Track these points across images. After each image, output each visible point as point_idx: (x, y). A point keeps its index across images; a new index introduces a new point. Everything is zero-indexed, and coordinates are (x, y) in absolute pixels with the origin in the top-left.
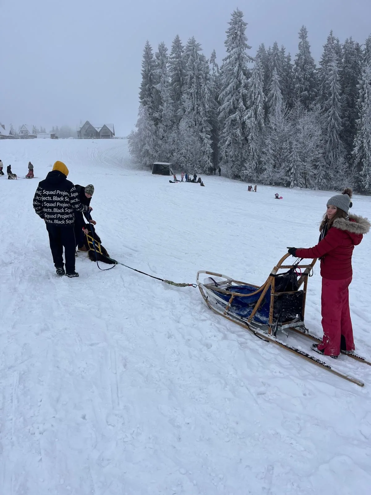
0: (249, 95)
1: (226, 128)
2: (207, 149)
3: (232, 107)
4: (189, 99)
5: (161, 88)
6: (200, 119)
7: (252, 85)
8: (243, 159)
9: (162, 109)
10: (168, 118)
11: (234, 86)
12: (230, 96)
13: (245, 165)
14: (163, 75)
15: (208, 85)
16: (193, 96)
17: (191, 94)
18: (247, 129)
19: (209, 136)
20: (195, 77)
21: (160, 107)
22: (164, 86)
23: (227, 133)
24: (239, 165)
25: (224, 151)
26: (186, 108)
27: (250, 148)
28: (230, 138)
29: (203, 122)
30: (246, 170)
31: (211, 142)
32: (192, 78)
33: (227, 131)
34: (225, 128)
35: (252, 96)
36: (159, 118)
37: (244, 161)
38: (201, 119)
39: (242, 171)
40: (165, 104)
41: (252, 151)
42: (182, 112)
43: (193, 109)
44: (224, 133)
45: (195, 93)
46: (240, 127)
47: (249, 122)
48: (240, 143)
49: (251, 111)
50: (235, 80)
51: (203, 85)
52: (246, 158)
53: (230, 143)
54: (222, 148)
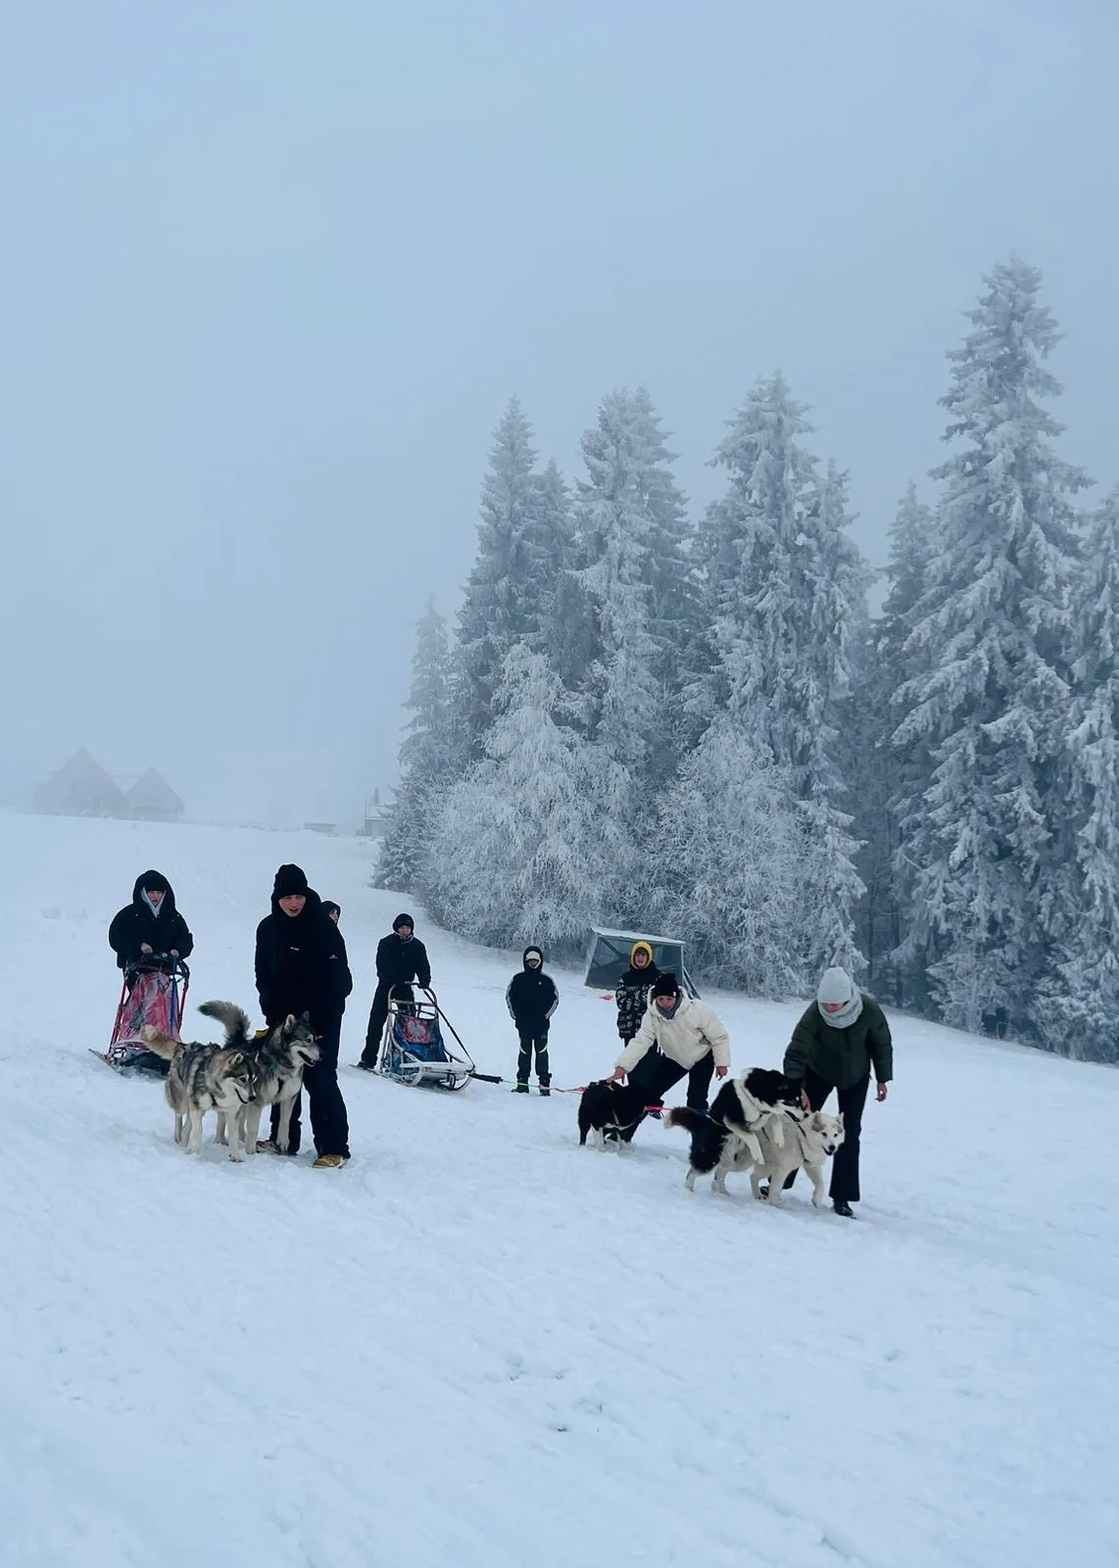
0: (1078, 633)
1: (944, 782)
2: (838, 877)
3: (980, 686)
4: (749, 640)
5: (604, 583)
6: (803, 735)
7: (1100, 587)
8: (1034, 938)
9: (606, 680)
10: (634, 719)
11: (993, 591)
12: (968, 634)
13: (1063, 969)
14: (616, 527)
15: (845, 583)
16: (768, 626)
17: (761, 617)
18: (1075, 792)
19: (847, 819)
20: (777, 545)
21: (598, 668)
22: (620, 577)
23: (948, 806)
24: (1012, 968)
25: (939, 895)
26: (734, 680)
27: (1086, 886)
28: (972, 829)
29: (817, 751)
30: (1066, 993)
31: (854, 845)
32: (763, 548)
33: (949, 797)
34: (937, 781)
35: (1100, 639)
36: (586, 721)
37: (1047, 945)
38: (808, 733)
39: (1043, 1000)
40: (621, 657)
41: (1104, 898)
42: (704, 697)
43: (765, 688)
44: (932, 807)
45: (779, 614)
46: (1029, 780)
47: (1096, 757)
48: (1029, 860)
49: (1096, 703)
50: (1002, 563)
51: (821, 583)
52: (1054, 930)
53: (971, 855)
54: (925, 879)
